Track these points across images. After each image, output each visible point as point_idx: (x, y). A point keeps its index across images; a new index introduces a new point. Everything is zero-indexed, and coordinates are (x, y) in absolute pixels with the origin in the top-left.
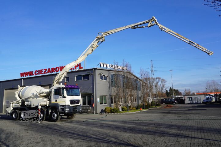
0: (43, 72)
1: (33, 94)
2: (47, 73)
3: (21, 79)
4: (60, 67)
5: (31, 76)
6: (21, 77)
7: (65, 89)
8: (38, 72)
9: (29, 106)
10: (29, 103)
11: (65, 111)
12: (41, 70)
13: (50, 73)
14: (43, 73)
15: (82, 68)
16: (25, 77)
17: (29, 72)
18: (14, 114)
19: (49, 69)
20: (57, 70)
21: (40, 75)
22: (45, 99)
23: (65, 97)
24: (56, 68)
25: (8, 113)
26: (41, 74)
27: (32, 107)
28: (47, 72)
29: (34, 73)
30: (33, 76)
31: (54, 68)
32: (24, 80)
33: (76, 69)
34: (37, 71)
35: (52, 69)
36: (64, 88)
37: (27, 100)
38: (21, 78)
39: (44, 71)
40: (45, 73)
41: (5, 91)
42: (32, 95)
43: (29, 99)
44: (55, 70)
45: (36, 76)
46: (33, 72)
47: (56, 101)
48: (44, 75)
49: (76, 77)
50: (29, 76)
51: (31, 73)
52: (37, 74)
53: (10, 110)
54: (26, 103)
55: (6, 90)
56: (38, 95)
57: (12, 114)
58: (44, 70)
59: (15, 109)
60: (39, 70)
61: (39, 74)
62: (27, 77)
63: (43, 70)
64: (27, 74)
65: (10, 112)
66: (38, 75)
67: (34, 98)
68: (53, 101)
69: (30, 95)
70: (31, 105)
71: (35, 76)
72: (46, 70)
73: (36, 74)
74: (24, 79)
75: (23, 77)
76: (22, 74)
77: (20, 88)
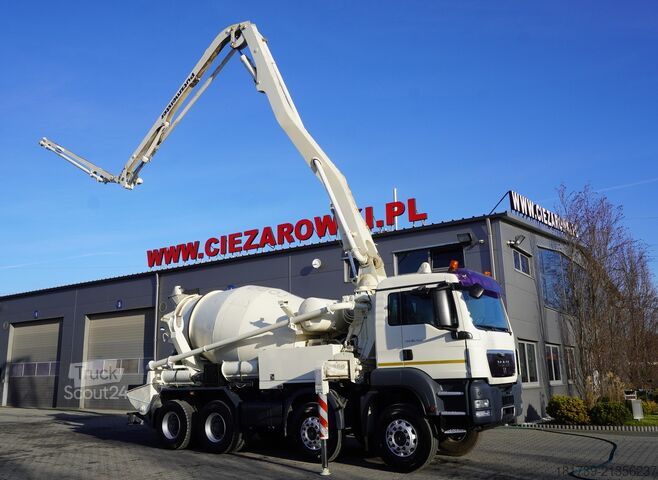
0: (240, 242)
1: (260, 323)
2: (257, 246)
3: (151, 275)
4: (315, 218)
5: (191, 262)
6: (151, 265)
7: (457, 295)
8: (218, 246)
9: (246, 380)
10: (247, 367)
11: (472, 410)
12: (232, 237)
13: (274, 244)
14: (240, 249)
15: (424, 217)
16: (164, 266)
17: (181, 247)
18: (167, 416)
19: (268, 231)
20: (304, 230)
21: (228, 256)
22: (336, 348)
23: (464, 336)
24: (300, 224)
25: (138, 414)
26: (232, 250)
27: (264, 385)
28: (257, 241)
29: (202, 249)
30: (199, 261)
31: (289, 226)
32: (162, 278)
33: (391, 222)
34: (216, 241)
35: (281, 228)
36: (457, 287)
37: (228, 350)
38: (149, 270)
39: (245, 239)
40: (248, 246)
41: (89, 324)
42: (256, 329)
43: (241, 351)
44: (293, 234)
45: (214, 259)
46: (197, 243)
47: (408, 355)
48: (244, 253)
49: (395, 259)
50: (181, 263)
51: (190, 250)
52: (216, 252)
53: (143, 399)
54: (227, 368)
55: (91, 317)
56: (293, 326)
57: (155, 416)
58: (246, 233)
59: (168, 394)
60: (223, 238)
61: (224, 252)
62: (173, 265)
63: (240, 235)
64: (171, 254)
65: (144, 409)
66: (220, 257)
67: (266, 341)
68: (388, 358)
69: (246, 329)
70: (254, 379)
71: (206, 259)
72: (253, 234)
73: (210, 254)
74: (161, 273)
75: (156, 268)
76: (154, 257)
77: (184, 300)
